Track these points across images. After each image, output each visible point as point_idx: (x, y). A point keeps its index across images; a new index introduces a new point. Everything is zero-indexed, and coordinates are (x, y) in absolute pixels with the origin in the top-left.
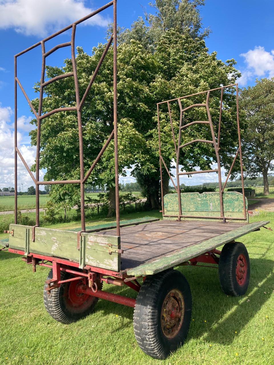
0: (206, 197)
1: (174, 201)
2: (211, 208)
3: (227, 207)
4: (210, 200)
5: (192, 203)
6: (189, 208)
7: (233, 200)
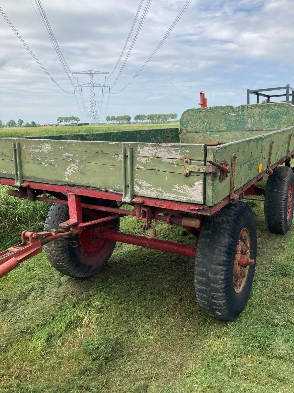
0: (243, 111)
1: (198, 118)
2: (249, 126)
3: (272, 124)
4: (248, 115)
5: (223, 120)
6: (217, 127)
7: (281, 114)
